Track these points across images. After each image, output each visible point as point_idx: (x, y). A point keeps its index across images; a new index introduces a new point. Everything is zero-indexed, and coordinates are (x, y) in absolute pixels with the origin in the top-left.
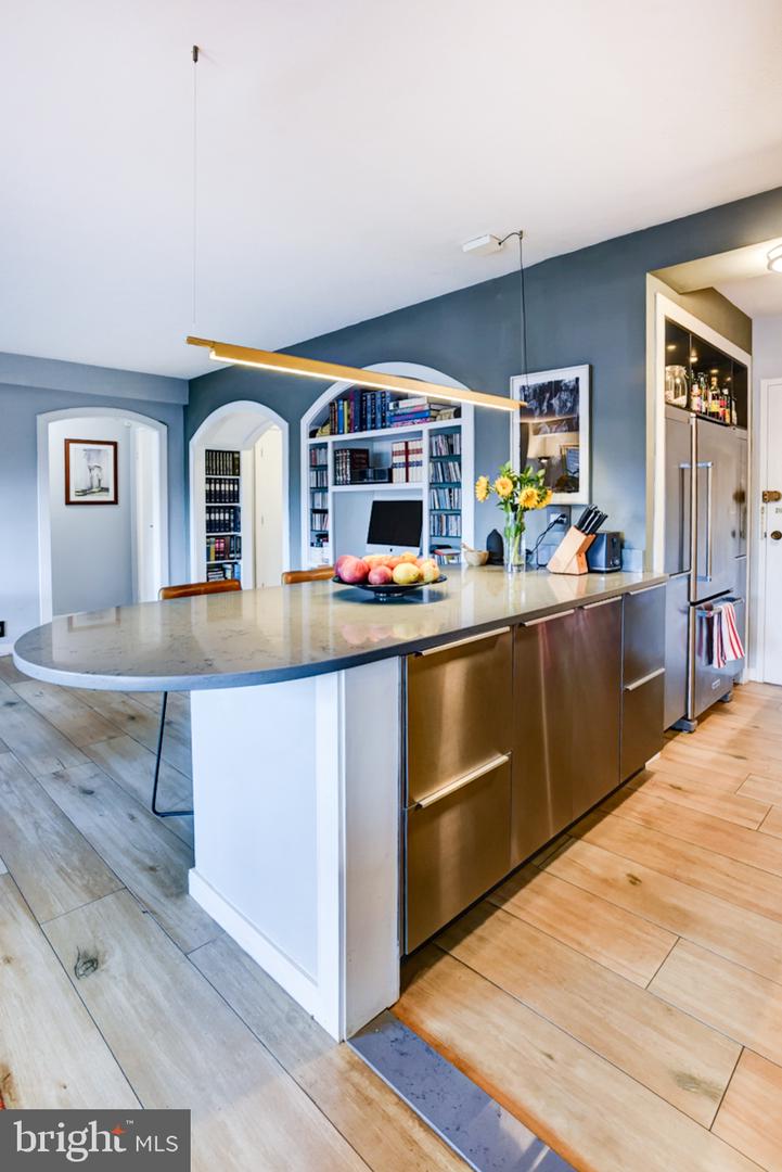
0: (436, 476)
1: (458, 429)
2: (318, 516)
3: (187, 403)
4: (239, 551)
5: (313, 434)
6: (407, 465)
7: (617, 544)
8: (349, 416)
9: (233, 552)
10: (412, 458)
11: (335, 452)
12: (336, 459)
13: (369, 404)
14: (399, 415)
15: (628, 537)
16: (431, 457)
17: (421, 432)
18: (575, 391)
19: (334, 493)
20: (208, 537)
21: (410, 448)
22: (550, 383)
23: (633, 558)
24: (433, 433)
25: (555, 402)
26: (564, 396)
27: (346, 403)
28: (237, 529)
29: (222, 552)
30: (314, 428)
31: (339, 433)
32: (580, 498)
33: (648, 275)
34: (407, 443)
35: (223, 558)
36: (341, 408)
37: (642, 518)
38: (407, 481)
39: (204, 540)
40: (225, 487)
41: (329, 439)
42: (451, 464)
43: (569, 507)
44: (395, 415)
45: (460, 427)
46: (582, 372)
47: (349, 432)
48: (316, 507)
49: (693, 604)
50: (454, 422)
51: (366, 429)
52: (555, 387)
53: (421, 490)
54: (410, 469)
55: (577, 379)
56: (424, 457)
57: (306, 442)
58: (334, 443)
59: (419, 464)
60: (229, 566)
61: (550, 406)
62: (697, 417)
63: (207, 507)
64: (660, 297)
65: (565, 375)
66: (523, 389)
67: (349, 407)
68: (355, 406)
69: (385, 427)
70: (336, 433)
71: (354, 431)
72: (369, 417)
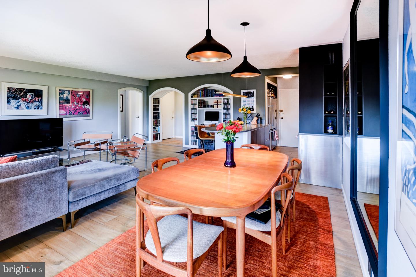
0: (224, 107)
2: (193, 115)
3: (148, 86)
4: (159, 124)
5: (192, 97)
6: (218, 105)
7: (261, 119)
8: (203, 94)
9: (158, 124)
10: (218, 103)
11: (198, 101)
12: (198, 103)
13: (208, 92)
15: (262, 118)
16: (223, 103)
17: (221, 98)
18: (253, 94)
19: (198, 110)
20: (153, 120)
21: (218, 101)
22: (249, 92)
23: (264, 122)
24: (224, 99)
26: (251, 94)
28: (159, 118)
29: (156, 124)
30: (192, 95)
31: (200, 97)
32: (254, 112)
33: (266, 76)
34: (217, 100)
35: (156, 125)
36: (201, 92)
37: (265, 115)
38: (218, 108)
39: (153, 121)
40: (157, 107)
41: (197, 98)
42: (228, 105)
43: (252, 113)
44: (215, 95)
45: (230, 98)
46: (254, 91)
47: (203, 97)
48: (193, 113)
49: (271, 130)
51: (207, 97)
53: (221, 110)
54: (218, 106)
55: (254, 92)
56: (222, 103)
57: (190, 98)
58: (198, 99)
59: (220, 105)
60: (157, 127)
61: (249, 96)
62: (271, 98)
63: (153, 112)
64: (267, 79)
65: (252, 91)
66: (243, 92)
67: (203, 92)
68: (204, 92)
69: (212, 97)
70: (199, 97)
71: (204, 97)
72: (208, 94)
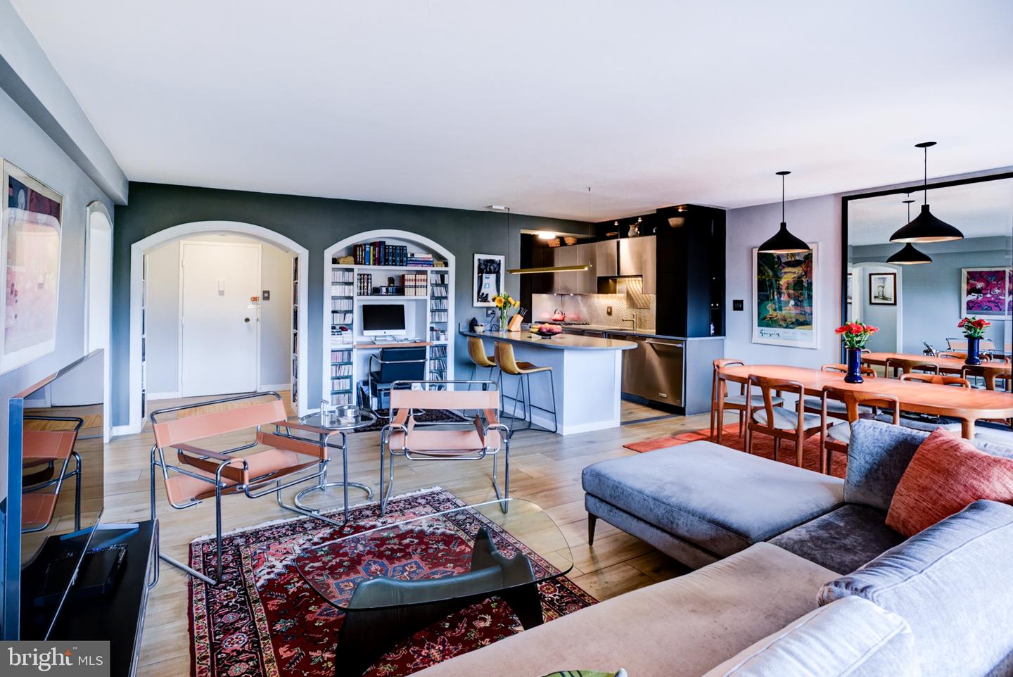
1: (447, 272)
2: (337, 315)
5: (336, 261)
6: (416, 287)
8: (374, 255)
10: (418, 283)
11: (360, 275)
12: (360, 279)
13: (398, 251)
14: (413, 261)
16: (432, 284)
18: (499, 265)
19: (359, 301)
22: (490, 260)
24: (433, 272)
25: (492, 267)
26: (495, 266)
27: (372, 248)
30: (337, 257)
31: (365, 264)
33: (521, 230)
34: (416, 276)
36: (367, 249)
38: (415, 295)
41: (357, 268)
42: (441, 288)
44: (411, 260)
46: (502, 258)
47: (374, 264)
48: (337, 308)
50: (444, 269)
51: (388, 265)
52: (492, 262)
53: (426, 300)
54: (418, 289)
55: (500, 260)
56: (427, 284)
57: (329, 265)
58: (359, 270)
61: (490, 269)
65: (496, 258)
66: (479, 260)
67: (374, 250)
68: (379, 250)
69: (402, 265)
70: (362, 264)
71: (379, 265)
72: (390, 258)
